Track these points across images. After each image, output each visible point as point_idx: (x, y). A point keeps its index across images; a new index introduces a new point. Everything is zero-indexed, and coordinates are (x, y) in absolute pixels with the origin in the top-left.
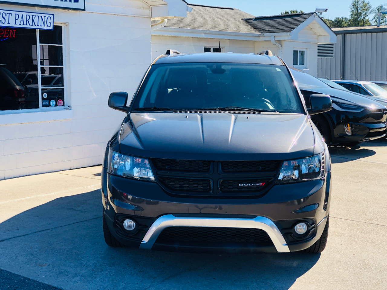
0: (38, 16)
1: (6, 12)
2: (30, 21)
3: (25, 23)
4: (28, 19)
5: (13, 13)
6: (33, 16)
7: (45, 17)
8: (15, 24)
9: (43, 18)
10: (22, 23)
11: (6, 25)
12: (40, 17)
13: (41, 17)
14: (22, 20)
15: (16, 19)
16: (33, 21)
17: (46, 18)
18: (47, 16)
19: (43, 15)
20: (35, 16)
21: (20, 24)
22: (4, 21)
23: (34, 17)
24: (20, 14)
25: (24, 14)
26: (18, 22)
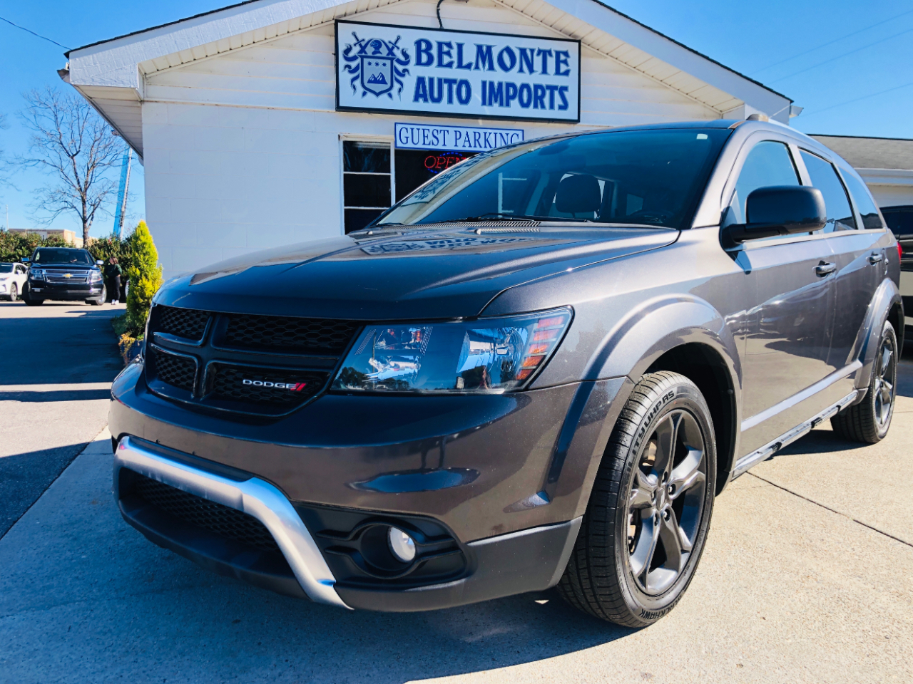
0: (496, 134)
1: (439, 128)
2: (482, 141)
3: (472, 144)
4: (477, 138)
5: (452, 130)
6: (485, 133)
7: (507, 134)
8: (456, 145)
9: (505, 136)
10: (467, 144)
11: (440, 147)
12: (498, 136)
13: (501, 134)
14: (467, 139)
15: (456, 139)
16: (486, 140)
17: (510, 136)
18: (511, 133)
19: (504, 132)
20: (490, 133)
21: (464, 146)
22: (435, 142)
23: (487, 135)
24: (463, 131)
25: (471, 132)
26: (460, 142)
